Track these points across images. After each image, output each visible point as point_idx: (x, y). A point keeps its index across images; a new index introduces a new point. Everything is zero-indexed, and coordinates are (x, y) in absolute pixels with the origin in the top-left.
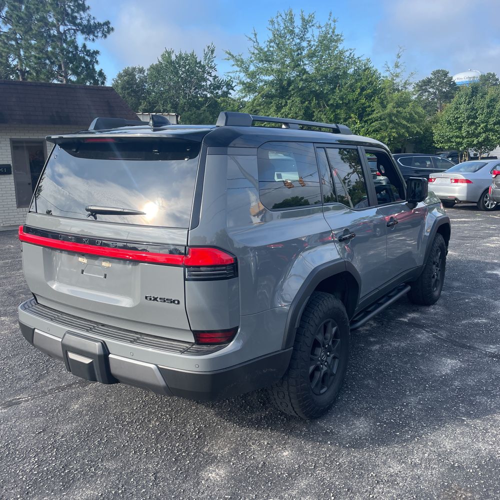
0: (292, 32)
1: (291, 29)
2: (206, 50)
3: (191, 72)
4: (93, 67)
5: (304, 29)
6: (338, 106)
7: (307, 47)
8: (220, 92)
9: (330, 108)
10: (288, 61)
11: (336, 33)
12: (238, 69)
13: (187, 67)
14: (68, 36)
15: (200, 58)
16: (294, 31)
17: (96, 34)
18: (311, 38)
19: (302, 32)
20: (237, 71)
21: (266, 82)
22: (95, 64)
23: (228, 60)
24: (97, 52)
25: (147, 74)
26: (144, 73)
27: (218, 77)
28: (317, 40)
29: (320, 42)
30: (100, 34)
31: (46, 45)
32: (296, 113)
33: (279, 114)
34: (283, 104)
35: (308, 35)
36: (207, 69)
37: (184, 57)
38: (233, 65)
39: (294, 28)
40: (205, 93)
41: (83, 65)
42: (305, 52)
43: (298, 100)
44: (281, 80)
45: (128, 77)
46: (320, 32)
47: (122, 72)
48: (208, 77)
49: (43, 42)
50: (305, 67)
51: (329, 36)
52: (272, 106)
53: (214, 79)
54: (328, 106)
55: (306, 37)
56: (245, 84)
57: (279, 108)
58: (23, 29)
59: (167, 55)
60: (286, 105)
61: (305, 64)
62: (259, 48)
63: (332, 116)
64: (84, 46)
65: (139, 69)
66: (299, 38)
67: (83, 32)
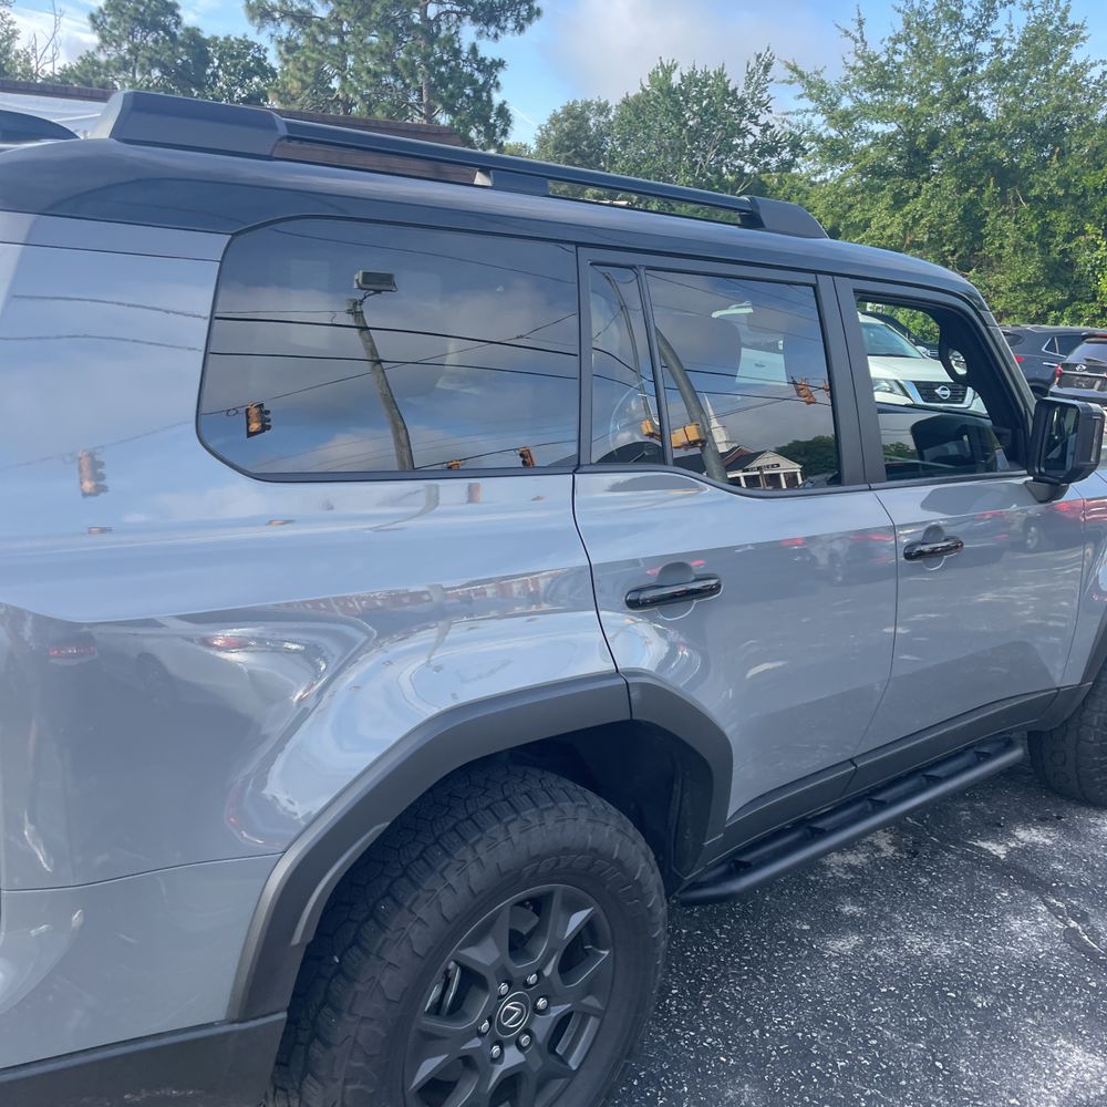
0: (954, 18)
1: (955, 9)
2: (753, 64)
3: (712, 114)
4: (489, 97)
5: (987, 9)
6: (1053, 203)
7: (991, 54)
8: (774, 161)
9: (1031, 207)
10: (937, 88)
11: (1070, 22)
12: (811, 105)
13: (705, 103)
14: (443, 27)
15: (737, 81)
16: (962, 15)
17: (502, 24)
18: (1003, 33)
19: (981, 19)
20: (807, 111)
21: (876, 137)
22: (493, 90)
23: (790, 83)
24: (500, 64)
25: (614, 117)
26: (608, 114)
27: (773, 127)
28: (1018, 38)
29: (1026, 42)
30: (510, 25)
31: (394, 45)
32: (941, 216)
33: (897, 215)
34: (911, 193)
35: (998, 26)
36: (749, 107)
37: (700, 80)
38: (801, 96)
39: (960, 8)
40: (739, 162)
41: (468, 91)
42: (981, 69)
43: (950, 183)
44: (912, 134)
45: (571, 123)
46: (1029, 18)
47: (559, 111)
48: (751, 126)
49: (390, 39)
50: (981, 104)
51: (1050, 28)
52: (883, 196)
53: (764, 131)
54: (1027, 200)
55: (989, 30)
56: (823, 141)
57: (899, 201)
58: (352, 11)
59: (661, 74)
60: (916, 195)
61: (980, 98)
62: (866, 55)
63: (1035, 226)
64: (474, 50)
65: (599, 106)
66: (970, 33)
67: (475, 19)
